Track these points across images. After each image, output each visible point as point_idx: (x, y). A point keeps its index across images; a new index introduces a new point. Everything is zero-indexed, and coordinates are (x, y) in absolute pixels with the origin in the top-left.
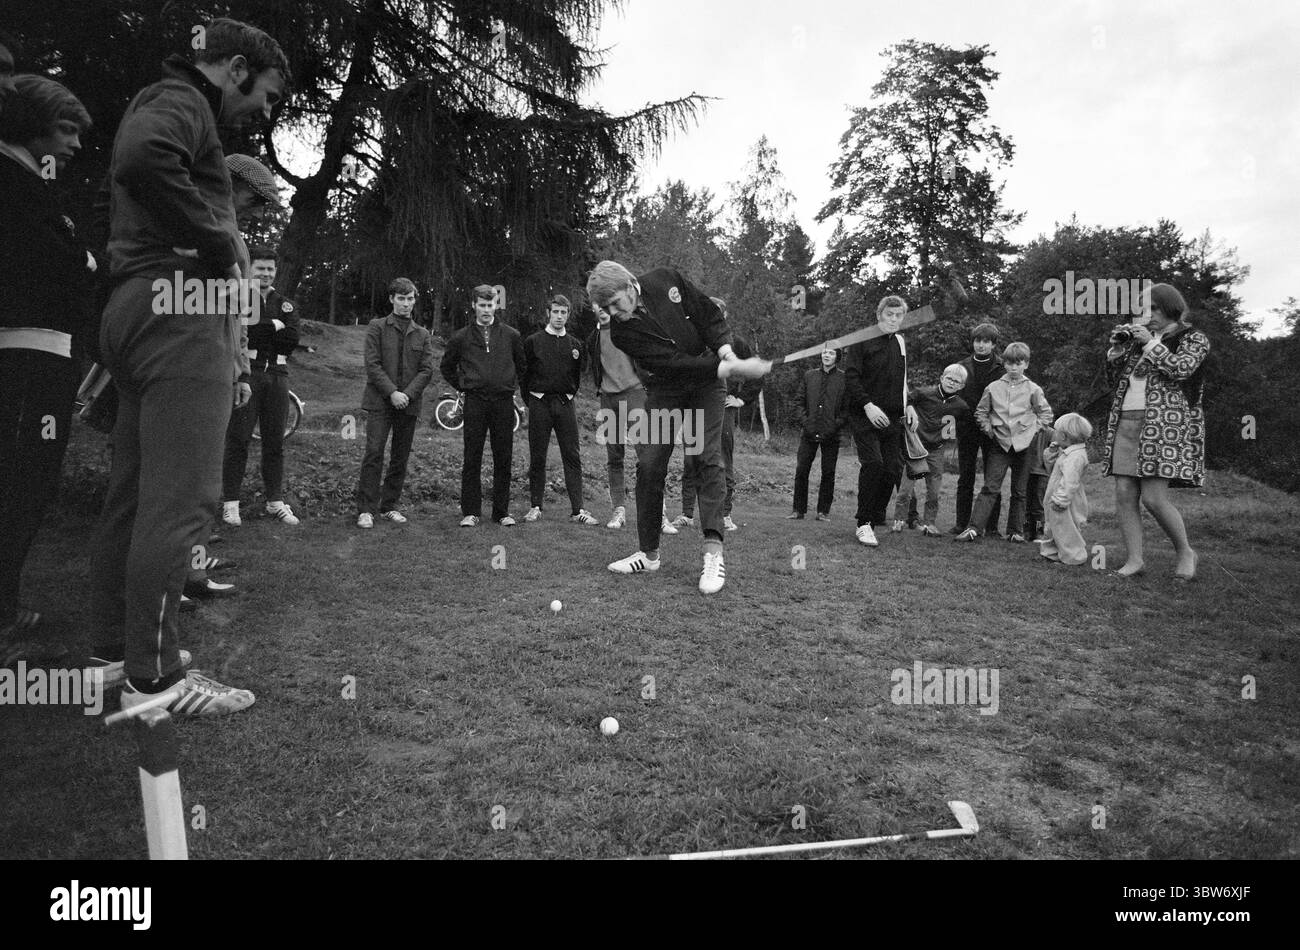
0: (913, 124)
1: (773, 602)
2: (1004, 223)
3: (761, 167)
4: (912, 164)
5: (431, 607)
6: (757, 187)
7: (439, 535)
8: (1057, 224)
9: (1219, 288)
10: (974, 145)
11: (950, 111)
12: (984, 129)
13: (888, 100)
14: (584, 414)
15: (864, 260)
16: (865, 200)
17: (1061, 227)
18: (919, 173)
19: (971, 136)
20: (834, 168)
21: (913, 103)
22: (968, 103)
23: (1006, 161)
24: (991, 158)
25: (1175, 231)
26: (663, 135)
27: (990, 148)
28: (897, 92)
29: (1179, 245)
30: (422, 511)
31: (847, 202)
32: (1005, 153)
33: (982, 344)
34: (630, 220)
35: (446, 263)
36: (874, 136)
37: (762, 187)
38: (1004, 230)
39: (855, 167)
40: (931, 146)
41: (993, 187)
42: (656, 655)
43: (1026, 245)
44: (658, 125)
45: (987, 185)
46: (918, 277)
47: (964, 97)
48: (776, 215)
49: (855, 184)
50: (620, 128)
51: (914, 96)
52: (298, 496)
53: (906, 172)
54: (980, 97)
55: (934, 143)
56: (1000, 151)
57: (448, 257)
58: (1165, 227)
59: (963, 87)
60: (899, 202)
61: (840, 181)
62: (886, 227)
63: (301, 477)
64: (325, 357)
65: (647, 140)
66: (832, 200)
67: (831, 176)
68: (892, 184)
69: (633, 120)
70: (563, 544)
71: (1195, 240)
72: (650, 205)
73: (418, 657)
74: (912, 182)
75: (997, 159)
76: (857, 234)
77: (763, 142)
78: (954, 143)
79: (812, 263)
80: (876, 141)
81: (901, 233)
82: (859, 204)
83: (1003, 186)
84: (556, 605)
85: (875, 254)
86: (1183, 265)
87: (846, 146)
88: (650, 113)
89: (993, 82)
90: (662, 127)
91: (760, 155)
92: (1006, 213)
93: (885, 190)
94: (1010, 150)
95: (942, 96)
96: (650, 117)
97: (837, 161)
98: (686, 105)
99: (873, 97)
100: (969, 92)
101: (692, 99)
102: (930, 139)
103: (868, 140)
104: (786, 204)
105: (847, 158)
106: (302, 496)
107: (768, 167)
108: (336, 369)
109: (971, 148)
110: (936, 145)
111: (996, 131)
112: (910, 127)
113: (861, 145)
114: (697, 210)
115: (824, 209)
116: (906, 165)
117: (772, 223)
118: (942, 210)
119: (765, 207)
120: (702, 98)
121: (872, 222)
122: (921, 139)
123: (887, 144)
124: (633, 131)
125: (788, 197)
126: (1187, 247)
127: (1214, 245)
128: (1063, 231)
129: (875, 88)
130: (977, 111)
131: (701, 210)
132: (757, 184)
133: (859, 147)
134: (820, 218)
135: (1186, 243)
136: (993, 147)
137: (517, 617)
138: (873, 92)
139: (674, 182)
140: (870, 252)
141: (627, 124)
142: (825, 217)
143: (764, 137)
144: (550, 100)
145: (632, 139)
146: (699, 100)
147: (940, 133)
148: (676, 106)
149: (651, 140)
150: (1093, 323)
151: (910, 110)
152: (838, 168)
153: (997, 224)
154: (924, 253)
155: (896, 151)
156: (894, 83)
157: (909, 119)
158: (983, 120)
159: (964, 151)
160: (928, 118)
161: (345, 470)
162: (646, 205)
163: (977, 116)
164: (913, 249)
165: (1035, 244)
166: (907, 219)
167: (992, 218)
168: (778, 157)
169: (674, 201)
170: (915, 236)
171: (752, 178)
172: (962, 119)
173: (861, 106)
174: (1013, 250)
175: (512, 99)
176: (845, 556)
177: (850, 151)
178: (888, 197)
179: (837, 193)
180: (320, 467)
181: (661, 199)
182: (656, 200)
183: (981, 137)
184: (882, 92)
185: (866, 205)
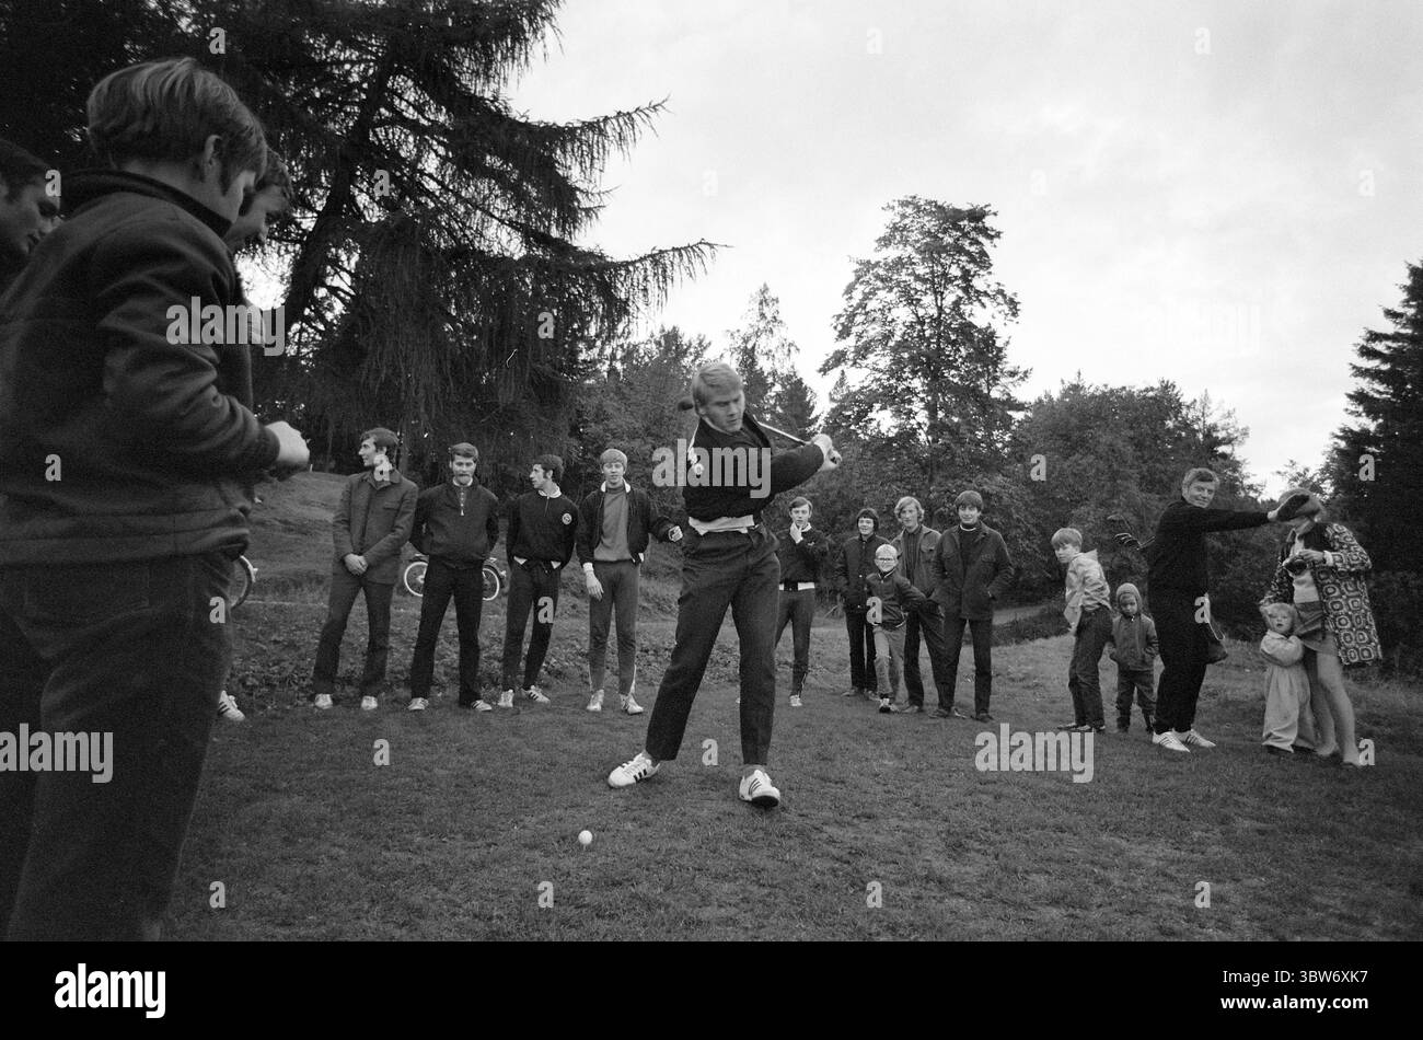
0: (918, 278)
1: (836, 822)
2: (1011, 379)
3: (763, 315)
4: (918, 318)
5: (427, 842)
6: (758, 337)
7: (418, 733)
8: (1063, 382)
9: (1221, 449)
10: (980, 301)
11: (954, 267)
12: (989, 286)
13: (892, 253)
14: (572, 579)
15: (870, 415)
16: (872, 353)
17: (1067, 385)
18: (925, 327)
19: (977, 291)
20: (838, 319)
21: (917, 258)
22: (972, 260)
23: (1012, 318)
24: (997, 315)
25: (1175, 392)
26: (669, 281)
27: (995, 304)
28: (901, 246)
29: (1180, 405)
30: (395, 701)
31: (852, 355)
32: (1011, 309)
33: (967, 512)
34: (619, 366)
35: (426, 409)
36: (878, 289)
37: (763, 336)
38: (1010, 386)
39: (859, 319)
40: (936, 299)
41: (999, 343)
42: (720, 906)
43: (1033, 402)
44: (665, 271)
45: (994, 342)
46: (927, 433)
47: (968, 253)
48: (777, 366)
49: (860, 336)
50: (623, 272)
51: (918, 251)
52: (244, 684)
53: (911, 326)
54: (983, 254)
55: (939, 298)
56: (1006, 308)
57: (427, 404)
58: (1166, 387)
59: (966, 244)
60: (906, 355)
61: (844, 333)
62: (893, 381)
63: (249, 658)
64: (272, 508)
65: (652, 285)
66: (836, 352)
67: (835, 328)
68: (897, 338)
69: (637, 265)
70: (569, 744)
71: (1195, 401)
72: (641, 351)
73: (422, 922)
74: (919, 336)
75: (1002, 316)
76: (863, 388)
77: (765, 290)
78: (961, 298)
79: (813, 416)
80: (881, 294)
81: (908, 388)
82: (864, 357)
83: (1008, 342)
84: (586, 837)
85: (881, 409)
86: (1186, 425)
87: (851, 298)
88: (656, 258)
89: (996, 240)
90: (669, 273)
91: (761, 303)
92: (1012, 370)
93: (891, 344)
94: (1015, 308)
95: (946, 252)
96: (656, 263)
97: (841, 312)
98: (694, 251)
99: (876, 250)
100: (973, 249)
101: (700, 246)
102: (935, 293)
103: (873, 292)
104: (788, 355)
105: (851, 309)
106: (248, 683)
107: (769, 317)
108: (286, 522)
109: (976, 303)
110: (942, 299)
111: (1001, 288)
112: (915, 280)
113: (866, 297)
114: (692, 357)
115: (828, 361)
116: (912, 318)
117: (774, 373)
118: (950, 365)
119: (766, 357)
120: (711, 246)
121: (878, 375)
122: (926, 294)
123: (892, 297)
124: (638, 276)
125: (790, 347)
126: (1188, 407)
127: (1213, 406)
128: (1069, 389)
129: (880, 240)
130: (981, 268)
131: (696, 358)
132: (757, 334)
133: (864, 299)
134: (824, 370)
135: (1188, 404)
136: (999, 304)
137: (537, 853)
138: (876, 245)
139: (668, 328)
140: (877, 406)
141: (631, 268)
142: (829, 369)
143: (765, 285)
144: (544, 240)
145: (635, 284)
146: (708, 247)
147: (946, 288)
148: (683, 252)
149: (656, 285)
150: (1109, 484)
151: (914, 263)
152: (843, 320)
153: (1003, 380)
154: (931, 409)
155: (901, 305)
156: (898, 237)
157: (913, 274)
158: (987, 276)
159: (970, 307)
160: (932, 272)
161: (303, 650)
162: (637, 351)
163: (981, 272)
164: (922, 405)
165: (1040, 401)
166: (914, 373)
167: (998, 374)
168: (781, 306)
169: (668, 349)
170: (924, 391)
171: (752, 326)
172: (966, 276)
173: (865, 258)
174: (1020, 407)
175: (504, 238)
176: (896, 755)
177: (854, 302)
178: (895, 350)
179: (841, 345)
180: (272, 647)
181: (654, 346)
182: (648, 346)
183: (986, 294)
184: (886, 245)
185: (871, 358)
